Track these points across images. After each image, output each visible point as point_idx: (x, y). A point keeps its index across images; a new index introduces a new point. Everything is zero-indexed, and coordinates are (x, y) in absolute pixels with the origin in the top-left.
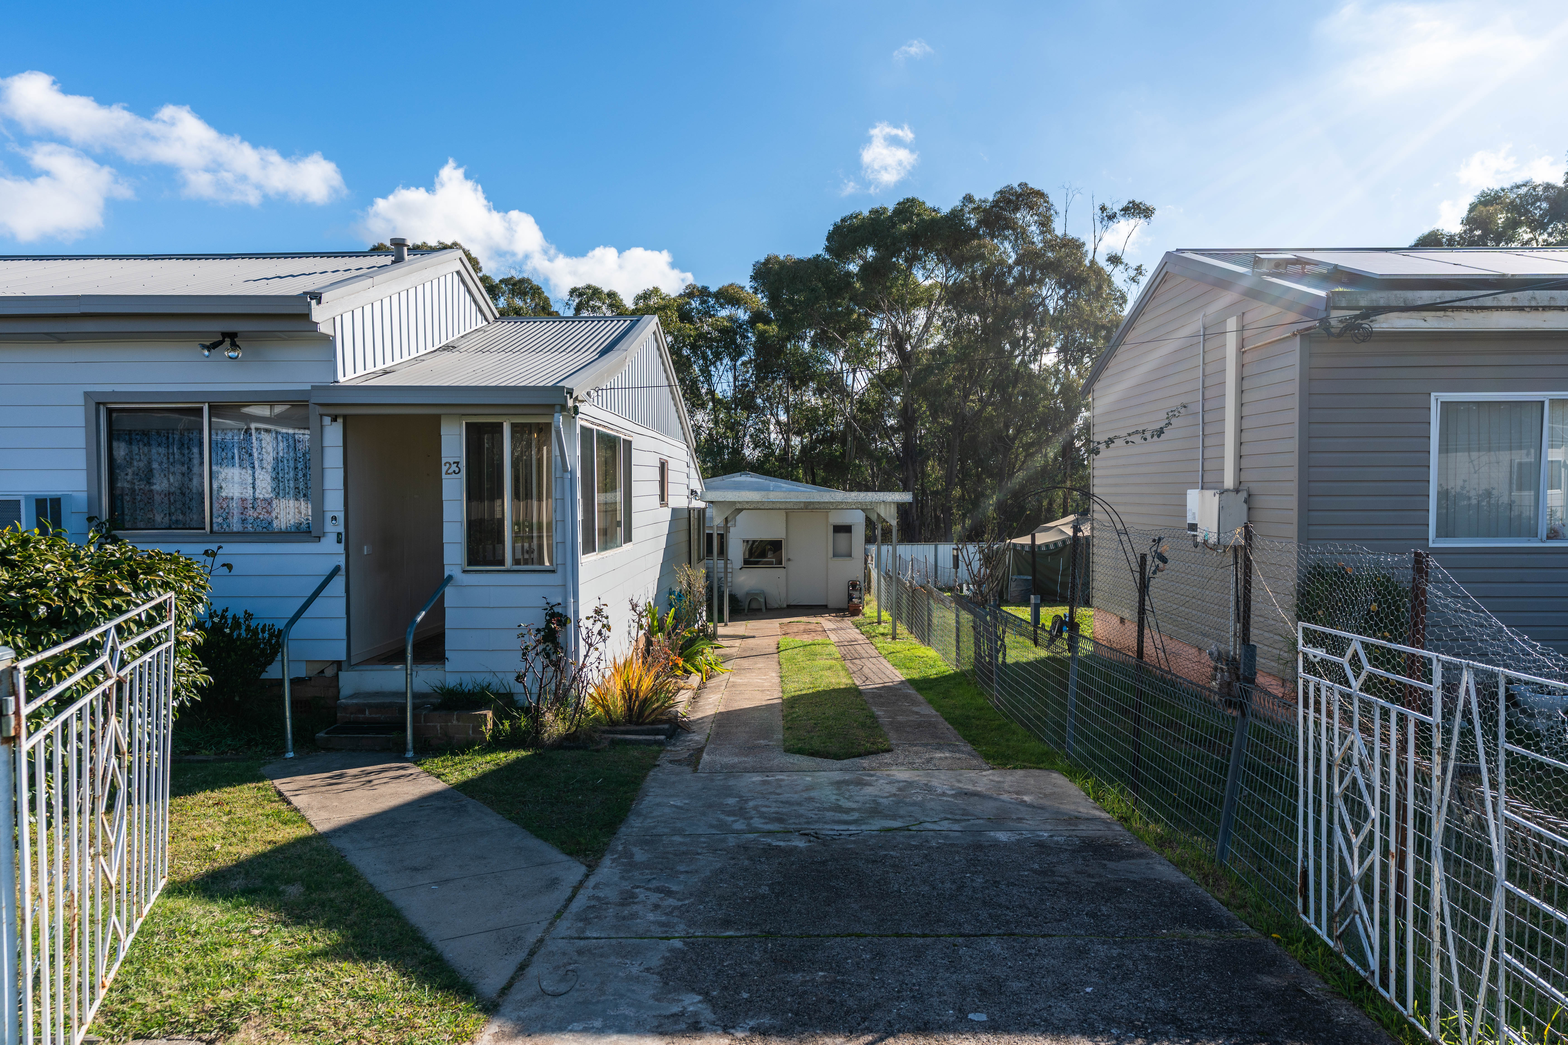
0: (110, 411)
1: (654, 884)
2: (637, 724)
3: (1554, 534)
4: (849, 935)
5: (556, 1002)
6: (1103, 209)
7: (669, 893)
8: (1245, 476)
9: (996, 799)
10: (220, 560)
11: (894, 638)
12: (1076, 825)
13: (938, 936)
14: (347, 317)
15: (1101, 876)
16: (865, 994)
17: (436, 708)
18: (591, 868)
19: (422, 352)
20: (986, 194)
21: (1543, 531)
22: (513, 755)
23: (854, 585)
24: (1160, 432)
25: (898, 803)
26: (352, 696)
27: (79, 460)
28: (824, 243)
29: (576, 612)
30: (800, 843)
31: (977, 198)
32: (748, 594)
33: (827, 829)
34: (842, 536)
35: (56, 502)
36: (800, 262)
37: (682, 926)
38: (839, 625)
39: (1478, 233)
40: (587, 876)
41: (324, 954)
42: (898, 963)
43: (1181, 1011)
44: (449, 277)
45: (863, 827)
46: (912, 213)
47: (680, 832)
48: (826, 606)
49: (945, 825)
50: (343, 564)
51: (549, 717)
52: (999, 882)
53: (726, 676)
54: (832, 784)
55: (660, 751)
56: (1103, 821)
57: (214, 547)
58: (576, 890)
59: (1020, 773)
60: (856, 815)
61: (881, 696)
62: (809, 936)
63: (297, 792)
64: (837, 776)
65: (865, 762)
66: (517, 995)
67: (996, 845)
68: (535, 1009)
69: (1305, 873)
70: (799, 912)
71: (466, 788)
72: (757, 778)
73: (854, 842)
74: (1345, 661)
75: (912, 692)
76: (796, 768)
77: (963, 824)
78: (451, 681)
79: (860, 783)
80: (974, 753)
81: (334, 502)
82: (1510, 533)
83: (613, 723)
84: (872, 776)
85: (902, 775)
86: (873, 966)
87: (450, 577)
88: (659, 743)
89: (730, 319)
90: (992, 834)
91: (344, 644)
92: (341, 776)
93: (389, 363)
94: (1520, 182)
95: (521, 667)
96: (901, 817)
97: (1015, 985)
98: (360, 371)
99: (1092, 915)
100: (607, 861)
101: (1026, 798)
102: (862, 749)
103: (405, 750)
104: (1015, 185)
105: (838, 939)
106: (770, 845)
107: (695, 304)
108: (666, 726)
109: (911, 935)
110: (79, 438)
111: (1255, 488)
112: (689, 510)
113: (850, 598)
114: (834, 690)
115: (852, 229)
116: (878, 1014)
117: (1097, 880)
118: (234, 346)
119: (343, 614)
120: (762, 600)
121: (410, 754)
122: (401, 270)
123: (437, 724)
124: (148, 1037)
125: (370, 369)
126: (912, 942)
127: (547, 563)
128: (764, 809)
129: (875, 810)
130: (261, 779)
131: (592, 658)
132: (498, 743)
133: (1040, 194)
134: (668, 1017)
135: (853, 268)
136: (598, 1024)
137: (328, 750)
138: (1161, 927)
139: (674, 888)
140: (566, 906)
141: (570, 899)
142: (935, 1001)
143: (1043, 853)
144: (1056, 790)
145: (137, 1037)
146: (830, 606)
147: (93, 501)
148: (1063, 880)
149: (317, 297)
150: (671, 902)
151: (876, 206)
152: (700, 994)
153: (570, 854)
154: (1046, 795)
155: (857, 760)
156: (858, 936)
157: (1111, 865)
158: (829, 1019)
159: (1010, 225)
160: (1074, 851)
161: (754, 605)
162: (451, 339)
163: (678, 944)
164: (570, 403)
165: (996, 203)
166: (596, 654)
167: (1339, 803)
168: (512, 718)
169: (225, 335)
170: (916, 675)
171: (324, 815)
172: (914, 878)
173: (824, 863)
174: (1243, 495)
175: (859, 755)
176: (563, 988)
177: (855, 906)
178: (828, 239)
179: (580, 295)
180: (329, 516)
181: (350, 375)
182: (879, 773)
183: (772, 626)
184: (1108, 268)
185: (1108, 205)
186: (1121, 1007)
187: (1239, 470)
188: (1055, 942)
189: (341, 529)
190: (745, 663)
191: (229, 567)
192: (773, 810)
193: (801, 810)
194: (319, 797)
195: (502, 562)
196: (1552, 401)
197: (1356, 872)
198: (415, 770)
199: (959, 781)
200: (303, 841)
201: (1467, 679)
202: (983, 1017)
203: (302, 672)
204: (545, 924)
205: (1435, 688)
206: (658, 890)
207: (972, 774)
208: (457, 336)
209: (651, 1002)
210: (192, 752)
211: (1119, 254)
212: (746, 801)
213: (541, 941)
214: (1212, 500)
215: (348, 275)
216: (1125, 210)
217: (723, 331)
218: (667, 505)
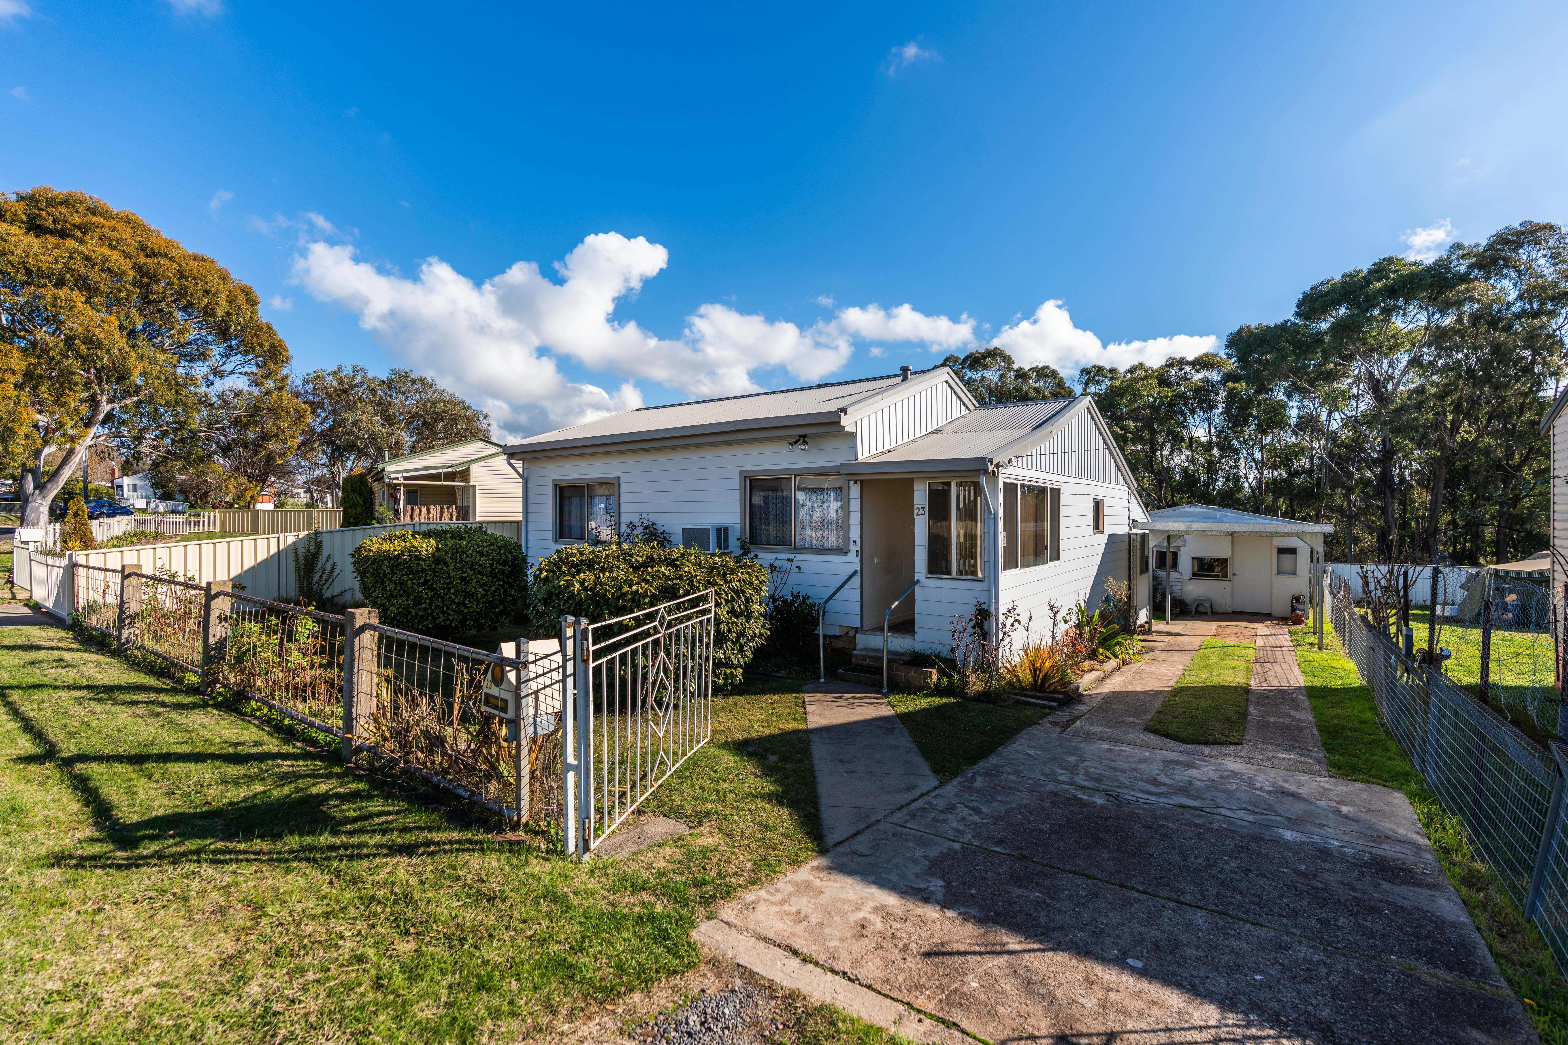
0: (751, 481)
1: (974, 804)
2: (1040, 691)
4: (1083, 875)
5: (859, 859)
7: (977, 811)
9: (1310, 803)
10: (795, 564)
11: (1320, 648)
12: (1380, 843)
13: (1155, 896)
14: (865, 421)
15: (1366, 893)
16: (1058, 918)
17: (905, 663)
18: (942, 784)
19: (918, 435)
20: (1479, 239)
22: (944, 700)
23: (1297, 599)
25: (1208, 787)
26: (861, 650)
27: (736, 507)
28: (1293, 309)
29: (997, 609)
30: (1099, 800)
31: (1467, 244)
32: (1195, 600)
33: (1128, 795)
34: (1287, 557)
35: (726, 529)
36: (1268, 328)
37: (969, 836)
38: (1274, 631)
40: (936, 788)
41: (761, 797)
42: (1104, 905)
43: (1341, 1025)
44: (939, 386)
45: (1162, 800)
46: (1389, 271)
47: (1017, 773)
48: (1270, 615)
49: (1241, 814)
50: (859, 569)
51: (972, 678)
52: (1250, 871)
53: (1139, 664)
54: (1163, 761)
55: (1048, 714)
56: (1417, 846)
57: (792, 556)
58: (922, 795)
59: (1359, 785)
60: (1164, 789)
61: (1267, 697)
62: (1052, 867)
63: (812, 703)
64: (1172, 756)
65: (1207, 750)
66: (841, 849)
67: (1278, 841)
68: (845, 860)
70: (1058, 849)
71: (904, 717)
72: (1105, 746)
73: (1145, 809)
75: (1303, 698)
76: (1144, 743)
77: (1259, 817)
78: (918, 647)
79: (1190, 765)
80: (1323, 760)
81: (855, 532)
83: (1024, 689)
84: (1205, 761)
85: (1233, 765)
86: (1082, 901)
87: (918, 581)
88: (1051, 708)
89: (1205, 380)
90: (1281, 831)
91: (859, 617)
92: (841, 697)
93: (894, 445)
95: (954, 643)
96: (1203, 799)
97: (1190, 952)
98: (873, 452)
99: (1324, 922)
100: (955, 782)
101: (1345, 809)
102: (1211, 738)
103: (882, 687)
104: (1516, 225)
105: (1071, 875)
106: (1075, 796)
107: (1173, 371)
108: (1061, 696)
109: (1133, 888)
110: (736, 495)
112: (1130, 535)
113: (1294, 609)
114: (1223, 687)
115: (1323, 295)
116: (1056, 934)
117: (1358, 895)
118: (805, 443)
119: (858, 598)
120: (1208, 606)
121: (885, 690)
122: (906, 385)
123: (903, 674)
124: (668, 817)
125: (880, 449)
126: (1127, 893)
127: (980, 575)
128: (1092, 770)
129: (1184, 789)
130: (798, 692)
131: (1006, 642)
132: (938, 691)
133: (1549, 228)
134: (914, 889)
135: (1324, 326)
136: (871, 879)
137: (843, 680)
138: (1392, 952)
139: (984, 810)
140: (908, 804)
141: (914, 801)
142: (1109, 940)
143: (1319, 858)
144: (1386, 808)
145: (665, 815)
146: (1275, 614)
147: (743, 529)
148: (1320, 885)
149: (844, 410)
150: (976, 819)
151: (1350, 270)
152: (944, 881)
153: (934, 772)
154: (1369, 810)
155: (1201, 746)
156: (1089, 877)
157: (1385, 885)
158: (1017, 925)
159: (1511, 263)
160: (1355, 865)
161: (1201, 609)
162: (940, 424)
163: (957, 846)
164: (990, 468)
165: (1491, 246)
166: (1008, 639)
168: (949, 676)
169: (800, 436)
170: (1318, 683)
171: (817, 719)
172: (1173, 848)
173: (1106, 819)
175: (1206, 743)
176: (869, 852)
177: (1105, 856)
178: (1298, 306)
179: (1089, 373)
180: (852, 540)
181: (866, 454)
182: (1212, 760)
183: (1209, 627)
186: (1279, 1001)
188: (1262, 932)
189: (858, 548)
190: (1163, 655)
191: (799, 568)
192: (1098, 771)
193: (1120, 776)
194: (821, 708)
195: (949, 573)
198: (884, 700)
199: (1286, 781)
200: (796, 732)
202: (1139, 964)
203: (836, 631)
204: (888, 812)
206: (973, 809)
207: (1304, 778)
208: (945, 422)
209: (912, 877)
210: (777, 671)
212: (1083, 761)
213: (878, 821)
215: (868, 394)
217: (1197, 390)
218: (1103, 532)
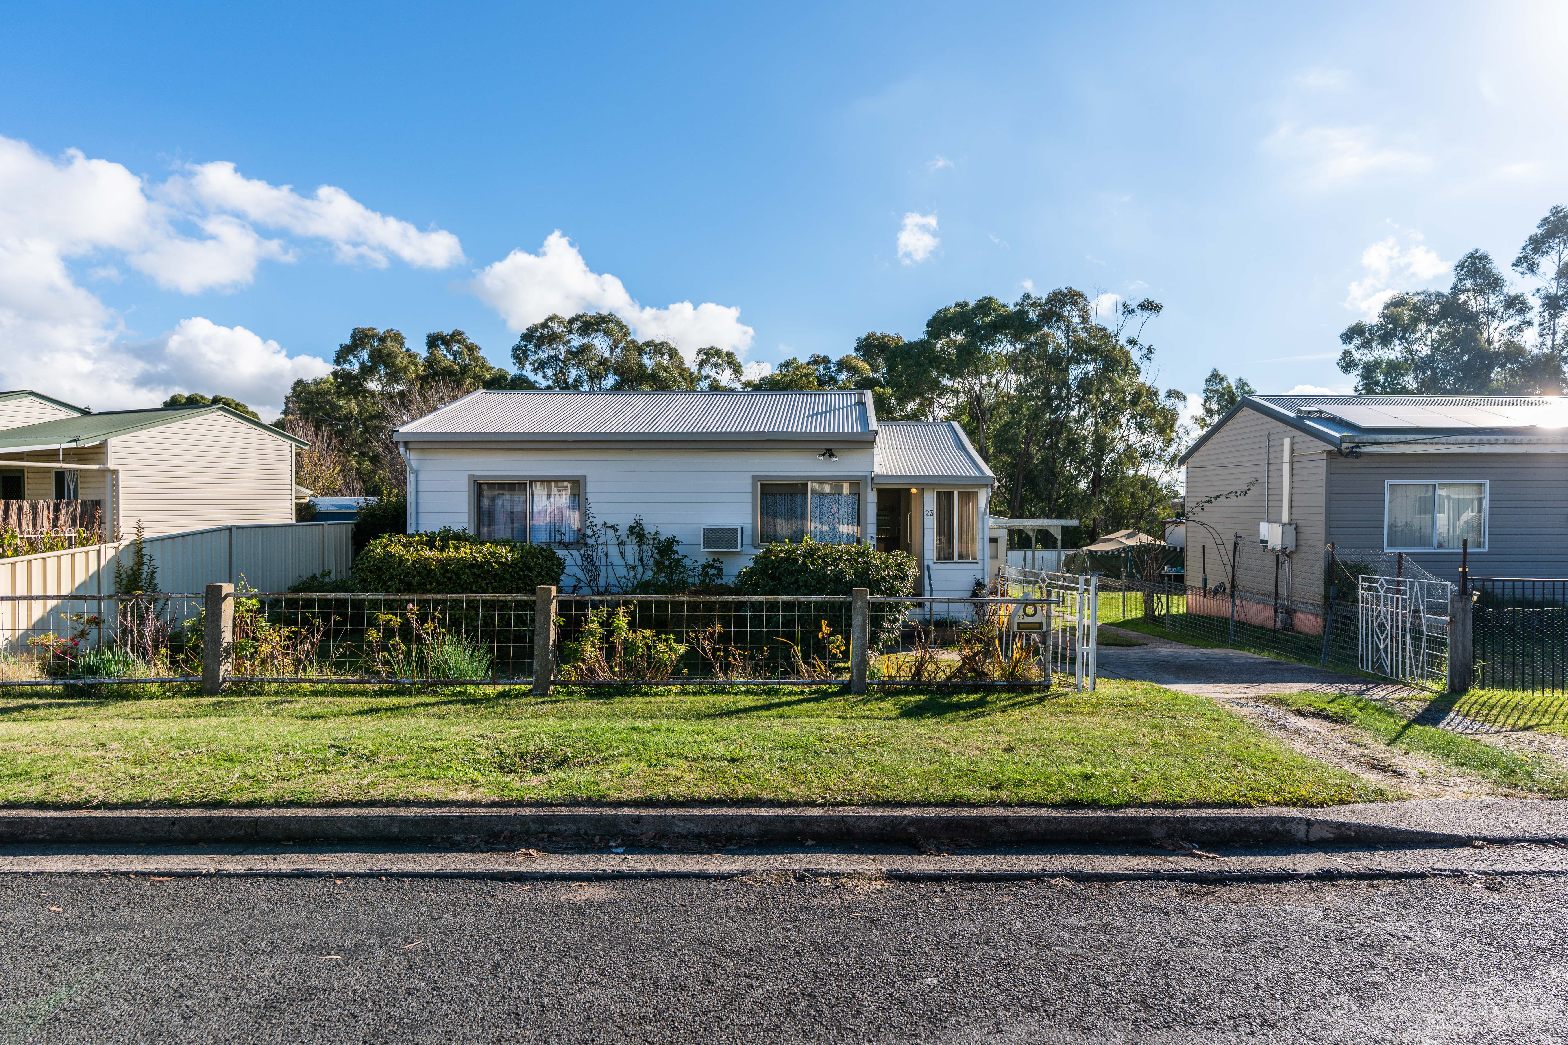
0: (761, 485)
3: (1440, 546)
6: (1125, 305)
8: (1293, 517)
20: (1041, 293)
21: (1435, 544)
24: (1246, 493)
27: (748, 508)
28: (925, 329)
29: (989, 582)
31: (1033, 296)
39: (1390, 326)
46: (990, 309)
65: (1143, 647)
69: (1362, 655)
74: (1378, 585)
81: (872, 530)
82: (1421, 545)
87: (928, 566)
94: (1419, 291)
104: (1063, 289)
110: (748, 498)
111: (1300, 523)
115: (945, 319)
118: (832, 455)
133: (1080, 295)
147: (755, 528)
151: (961, 300)
155: (1138, 647)
159: (1060, 317)
165: (1048, 301)
167: (1376, 628)
169: (827, 449)
174: (1294, 526)
178: (928, 325)
180: (869, 536)
184: (1128, 347)
185: (1128, 303)
187: (1291, 514)
189: (875, 543)
195: (952, 559)
196: (1439, 484)
197: (1382, 647)
201: (1416, 584)
205: (1408, 588)
211: (1136, 338)
214: (1277, 529)
216: (1141, 306)
